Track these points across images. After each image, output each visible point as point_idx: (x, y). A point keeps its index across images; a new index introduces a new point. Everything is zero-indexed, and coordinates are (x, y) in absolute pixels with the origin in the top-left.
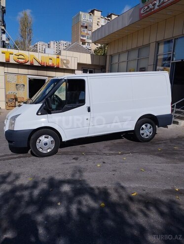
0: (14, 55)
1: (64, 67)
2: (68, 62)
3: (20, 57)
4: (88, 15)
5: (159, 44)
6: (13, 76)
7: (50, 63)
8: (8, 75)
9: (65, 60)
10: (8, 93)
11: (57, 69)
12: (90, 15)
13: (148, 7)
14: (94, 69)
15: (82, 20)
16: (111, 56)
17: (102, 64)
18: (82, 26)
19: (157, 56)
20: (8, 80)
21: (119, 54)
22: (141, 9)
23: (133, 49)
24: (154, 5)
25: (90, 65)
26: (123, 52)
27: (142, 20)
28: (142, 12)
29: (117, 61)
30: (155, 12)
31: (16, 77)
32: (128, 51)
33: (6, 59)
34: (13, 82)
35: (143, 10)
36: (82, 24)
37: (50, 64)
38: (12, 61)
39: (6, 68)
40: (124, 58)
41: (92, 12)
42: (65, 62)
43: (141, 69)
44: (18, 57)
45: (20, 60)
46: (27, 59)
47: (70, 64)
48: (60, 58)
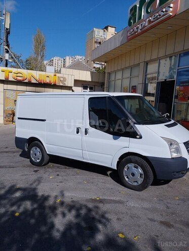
0: (13, 73)
1: (61, 84)
2: (65, 79)
3: (19, 75)
4: (101, 31)
5: (147, 64)
6: (12, 92)
7: (47, 80)
8: (7, 92)
9: (61, 77)
10: (6, 109)
11: (54, 86)
12: (104, 31)
13: (134, 30)
14: (95, 86)
15: (96, 36)
16: (109, 74)
17: (101, 81)
18: (96, 42)
19: (146, 75)
20: (7, 96)
21: (115, 72)
22: (128, 32)
23: (126, 68)
24: (137, 28)
25: (90, 81)
26: (118, 70)
27: (130, 41)
28: (129, 35)
29: (113, 79)
30: (139, 35)
31: (15, 93)
32: (123, 70)
33: (6, 77)
34: (12, 98)
35: (129, 33)
36: (96, 40)
37: (48, 81)
38: (11, 79)
39: (5, 86)
40: (119, 75)
41: (106, 28)
42: (62, 79)
43: (133, 87)
44: (16, 75)
45: (19, 78)
46: (25, 77)
47: (67, 81)
48: (57, 76)
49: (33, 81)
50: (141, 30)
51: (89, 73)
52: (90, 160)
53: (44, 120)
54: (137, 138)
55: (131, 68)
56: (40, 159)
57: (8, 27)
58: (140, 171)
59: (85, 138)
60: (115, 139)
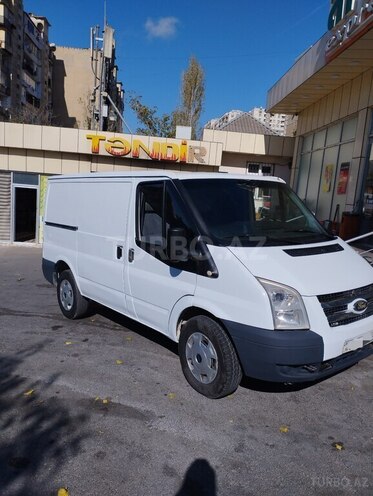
0: (107, 141)
1: (196, 162)
2: (203, 152)
3: (117, 144)
7: (169, 154)
9: (196, 148)
11: (182, 166)
13: (336, 37)
14: (274, 164)
16: (303, 138)
17: (286, 154)
21: (314, 133)
22: (326, 42)
23: (333, 124)
24: (343, 32)
25: (262, 156)
26: (319, 130)
27: (330, 64)
28: (327, 48)
29: (309, 149)
30: (345, 47)
32: (326, 128)
33: (94, 149)
35: (328, 44)
37: (169, 156)
38: (102, 152)
39: (94, 165)
42: (197, 151)
43: (343, 165)
44: (112, 144)
45: (117, 151)
46: (128, 149)
47: (207, 155)
48: (188, 145)
49: (143, 156)
50: (348, 34)
51: (261, 138)
52: (140, 317)
53: (74, 229)
54: (207, 276)
55: (342, 122)
56: (72, 304)
57: (110, 56)
58: (213, 351)
59: (130, 268)
60: (174, 274)
